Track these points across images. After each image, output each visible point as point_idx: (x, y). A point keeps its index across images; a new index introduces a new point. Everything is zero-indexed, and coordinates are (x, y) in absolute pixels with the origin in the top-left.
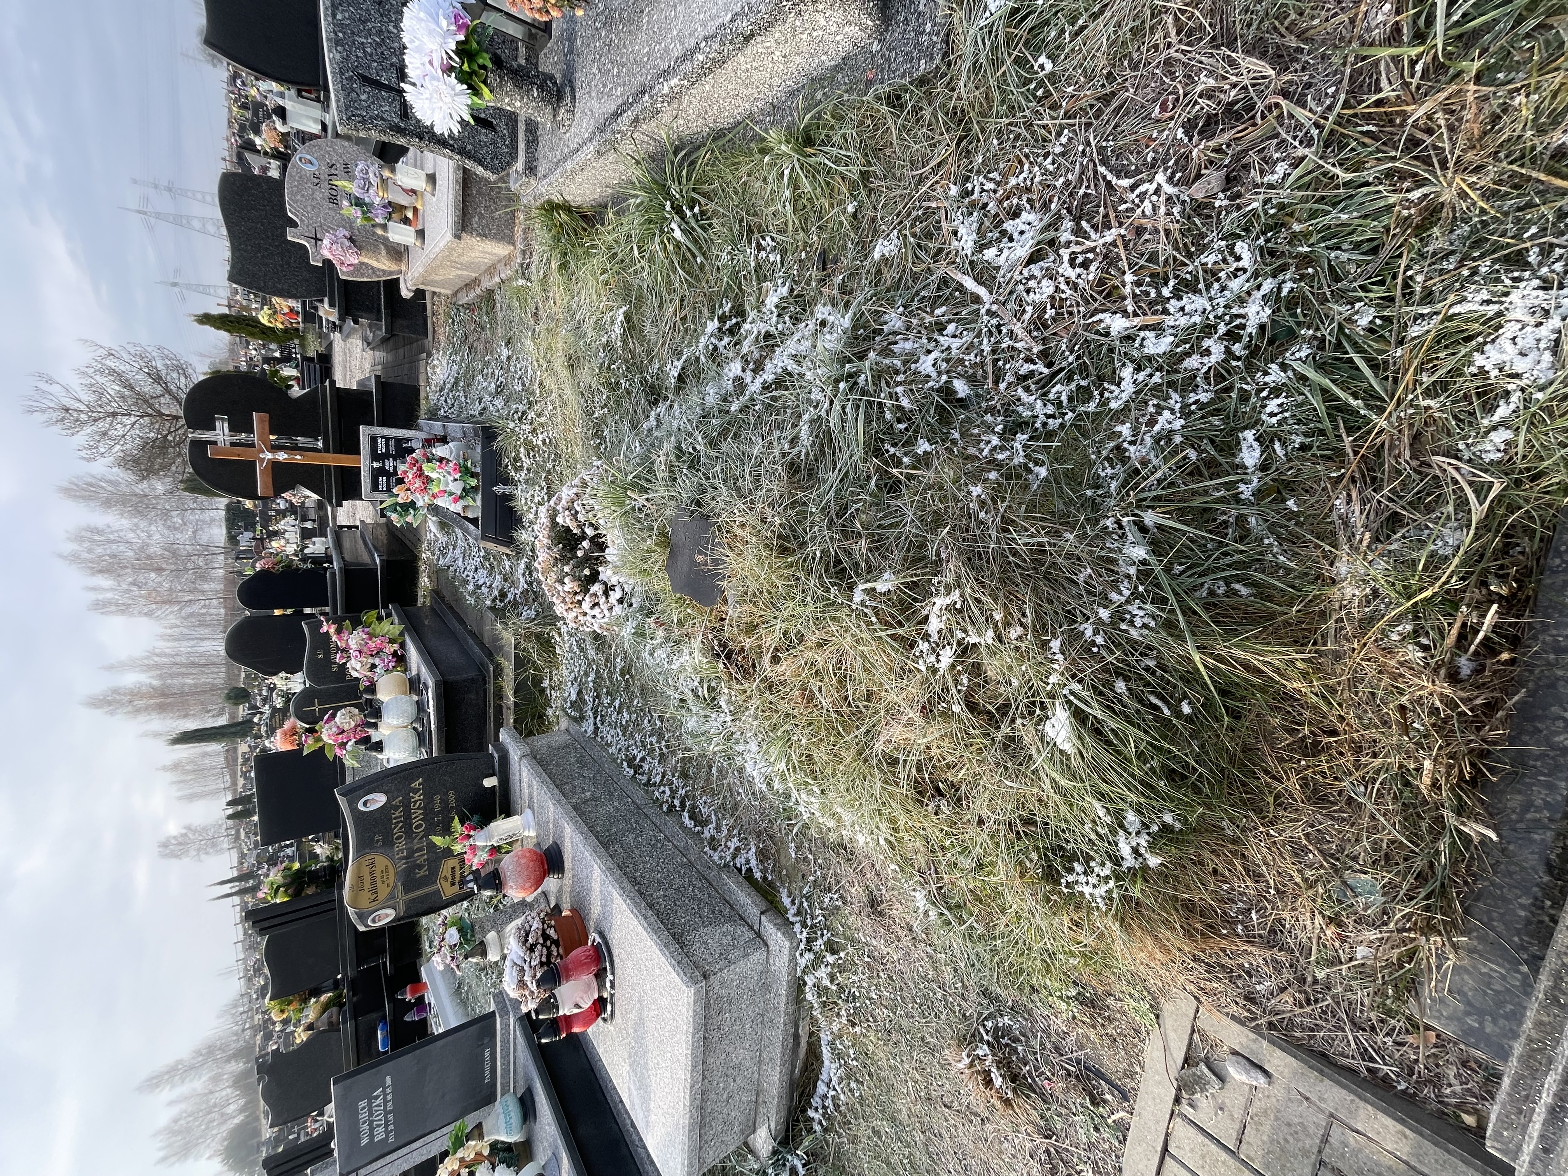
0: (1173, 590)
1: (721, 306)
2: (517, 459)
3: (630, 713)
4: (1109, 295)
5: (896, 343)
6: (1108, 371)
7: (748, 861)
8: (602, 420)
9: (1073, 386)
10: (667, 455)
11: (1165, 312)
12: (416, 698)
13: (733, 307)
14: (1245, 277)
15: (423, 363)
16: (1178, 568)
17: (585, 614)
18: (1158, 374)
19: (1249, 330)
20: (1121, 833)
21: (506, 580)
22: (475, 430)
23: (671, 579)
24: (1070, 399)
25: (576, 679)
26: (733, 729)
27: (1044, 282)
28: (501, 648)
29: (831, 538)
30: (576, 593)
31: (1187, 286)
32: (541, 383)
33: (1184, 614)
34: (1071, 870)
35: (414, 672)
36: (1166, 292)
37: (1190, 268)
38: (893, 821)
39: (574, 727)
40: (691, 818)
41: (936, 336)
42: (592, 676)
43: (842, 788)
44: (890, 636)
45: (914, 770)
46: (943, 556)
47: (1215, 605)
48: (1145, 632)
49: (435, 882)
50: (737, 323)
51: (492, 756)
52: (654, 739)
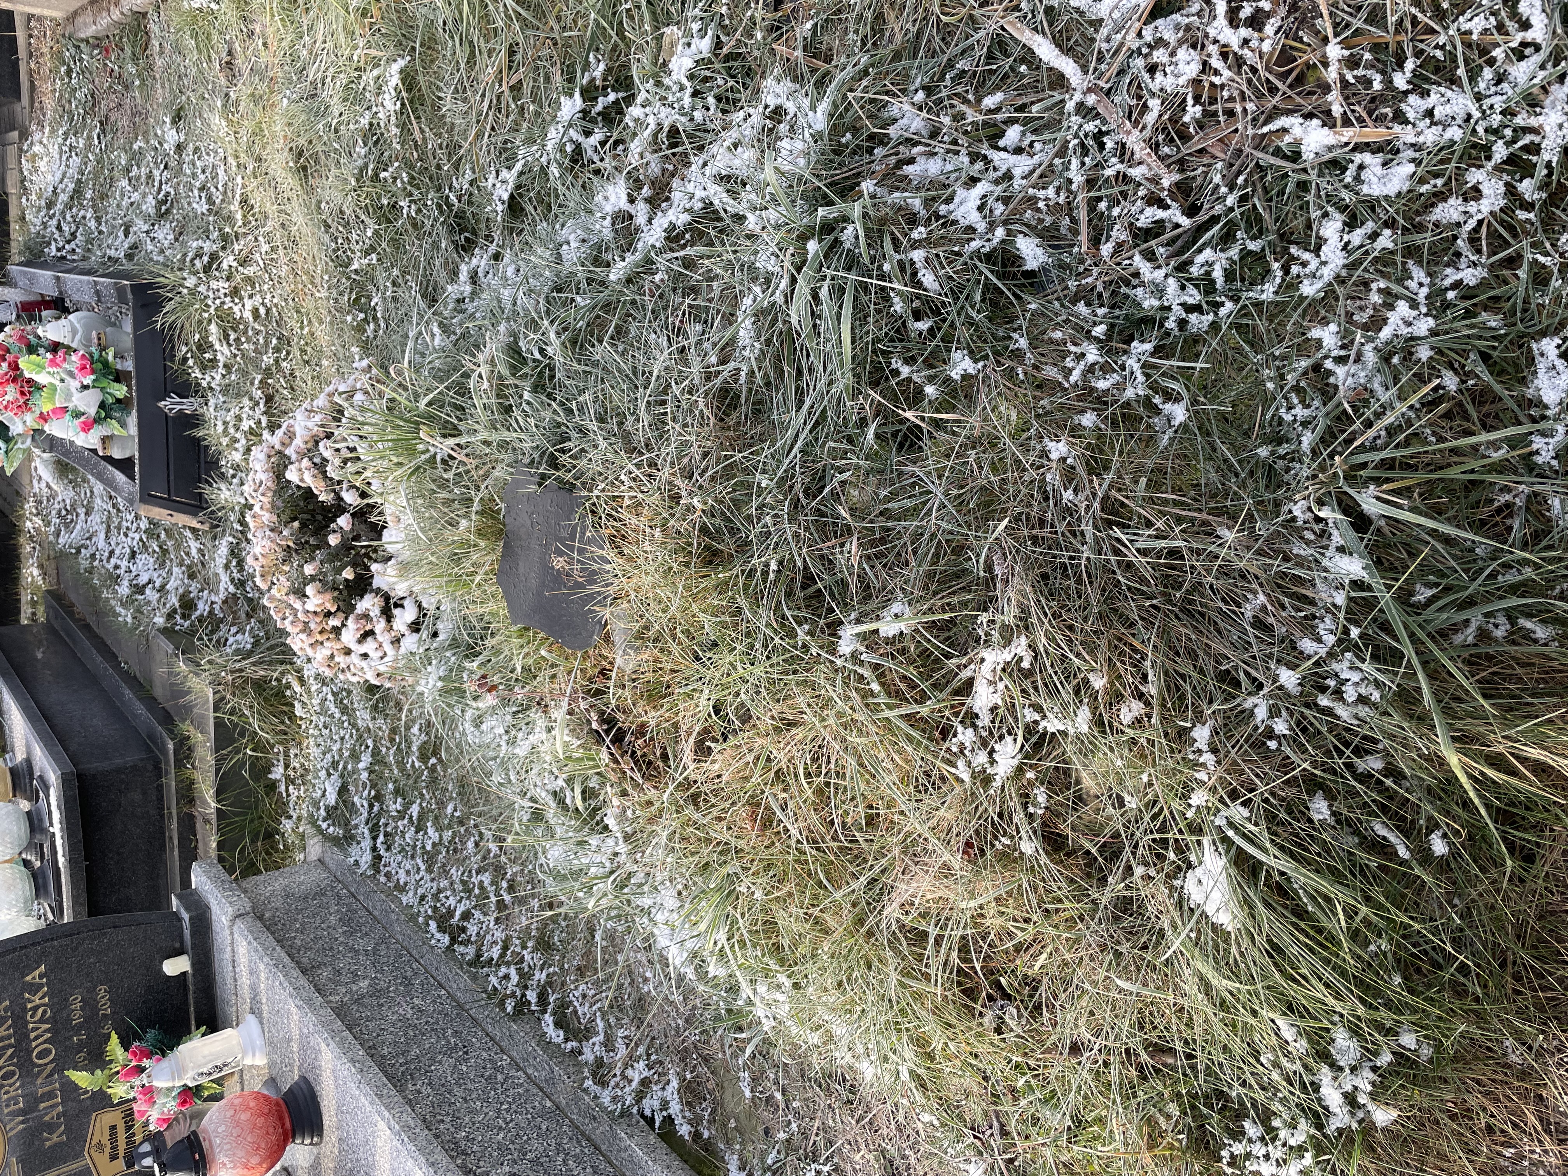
0: (1412, 636)
1: (586, 66)
2: (204, 346)
3: (440, 829)
4: (1300, 80)
5: (911, 161)
6: (1299, 223)
7: (665, 1105)
8: (368, 274)
9: (1234, 252)
10: (492, 362)
11: (1400, 118)
12: (25, 805)
13: (609, 70)
14: (1536, 59)
15: (12, 150)
16: (1423, 594)
17: (348, 652)
18: (1387, 232)
19: (1546, 156)
20: (1325, 1069)
21: (192, 576)
22: (120, 292)
23: (507, 596)
24: (1229, 275)
25: (334, 764)
26: (630, 867)
27: (1183, 54)
28: (188, 709)
29: (796, 535)
30: (328, 614)
31: (1437, 70)
32: (244, 201)
33: (1432, 676)
34: (1238, 1134)
35: (20, 756)
36: (1400, 81)
37: (1442, 39)
38: (921, 1042)
39: (334, 856)
40: (558, 1025)
41: (985, 149)
42: (366, 760)
43: (830, 983)
44: (907, 717)
45: (955, 954)
46: (998, 571)
47: (1489, 657)
48: (1363, 711)
49: (79, 1155)
50: (616, 102)
51: (177, 916)
52: (486, 878)
